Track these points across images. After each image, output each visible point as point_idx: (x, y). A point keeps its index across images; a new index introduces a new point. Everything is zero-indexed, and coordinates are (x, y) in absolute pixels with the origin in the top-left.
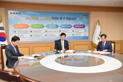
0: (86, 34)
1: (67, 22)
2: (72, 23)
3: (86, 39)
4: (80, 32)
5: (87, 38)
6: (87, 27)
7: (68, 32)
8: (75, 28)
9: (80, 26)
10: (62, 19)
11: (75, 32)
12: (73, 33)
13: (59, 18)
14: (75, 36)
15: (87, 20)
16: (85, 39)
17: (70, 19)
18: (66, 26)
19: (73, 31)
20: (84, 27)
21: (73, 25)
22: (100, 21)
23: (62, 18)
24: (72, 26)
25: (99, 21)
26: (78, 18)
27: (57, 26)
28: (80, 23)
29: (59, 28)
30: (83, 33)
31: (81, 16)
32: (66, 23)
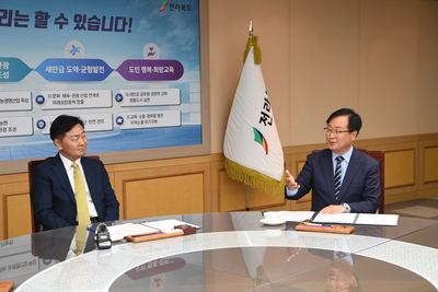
0: (188, 114)
1: (77, 44)
2: (112, 49)
3: (192, 143)
4: (154, 100)
5: (193, 135)
6: (190, 76)
7: (89, 102)
8: (130, 77)
9: (156, 69)
10: (51, 21)
11: (126, 101)
12: (118, 110)
13: (26, 18)
14: (127, 125)
15: (190, 34)
16: (188, 143)
17: (95, 25)
18: (76, 69)
19: (119, 98)
20: (178, 72)
21: (114, 63)
22: (259, 42)
23: (48, 16)
24: (108, 70)
25: (255, 39)
26: (144, 23)
27: (18, 71)
28: (156, 49)
29: (34, 83)
30: (171, 106)
31: (156, 11)
32: (75, 50)
